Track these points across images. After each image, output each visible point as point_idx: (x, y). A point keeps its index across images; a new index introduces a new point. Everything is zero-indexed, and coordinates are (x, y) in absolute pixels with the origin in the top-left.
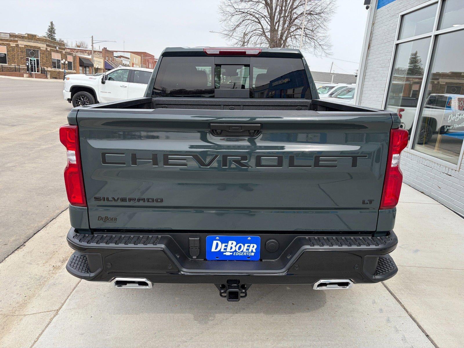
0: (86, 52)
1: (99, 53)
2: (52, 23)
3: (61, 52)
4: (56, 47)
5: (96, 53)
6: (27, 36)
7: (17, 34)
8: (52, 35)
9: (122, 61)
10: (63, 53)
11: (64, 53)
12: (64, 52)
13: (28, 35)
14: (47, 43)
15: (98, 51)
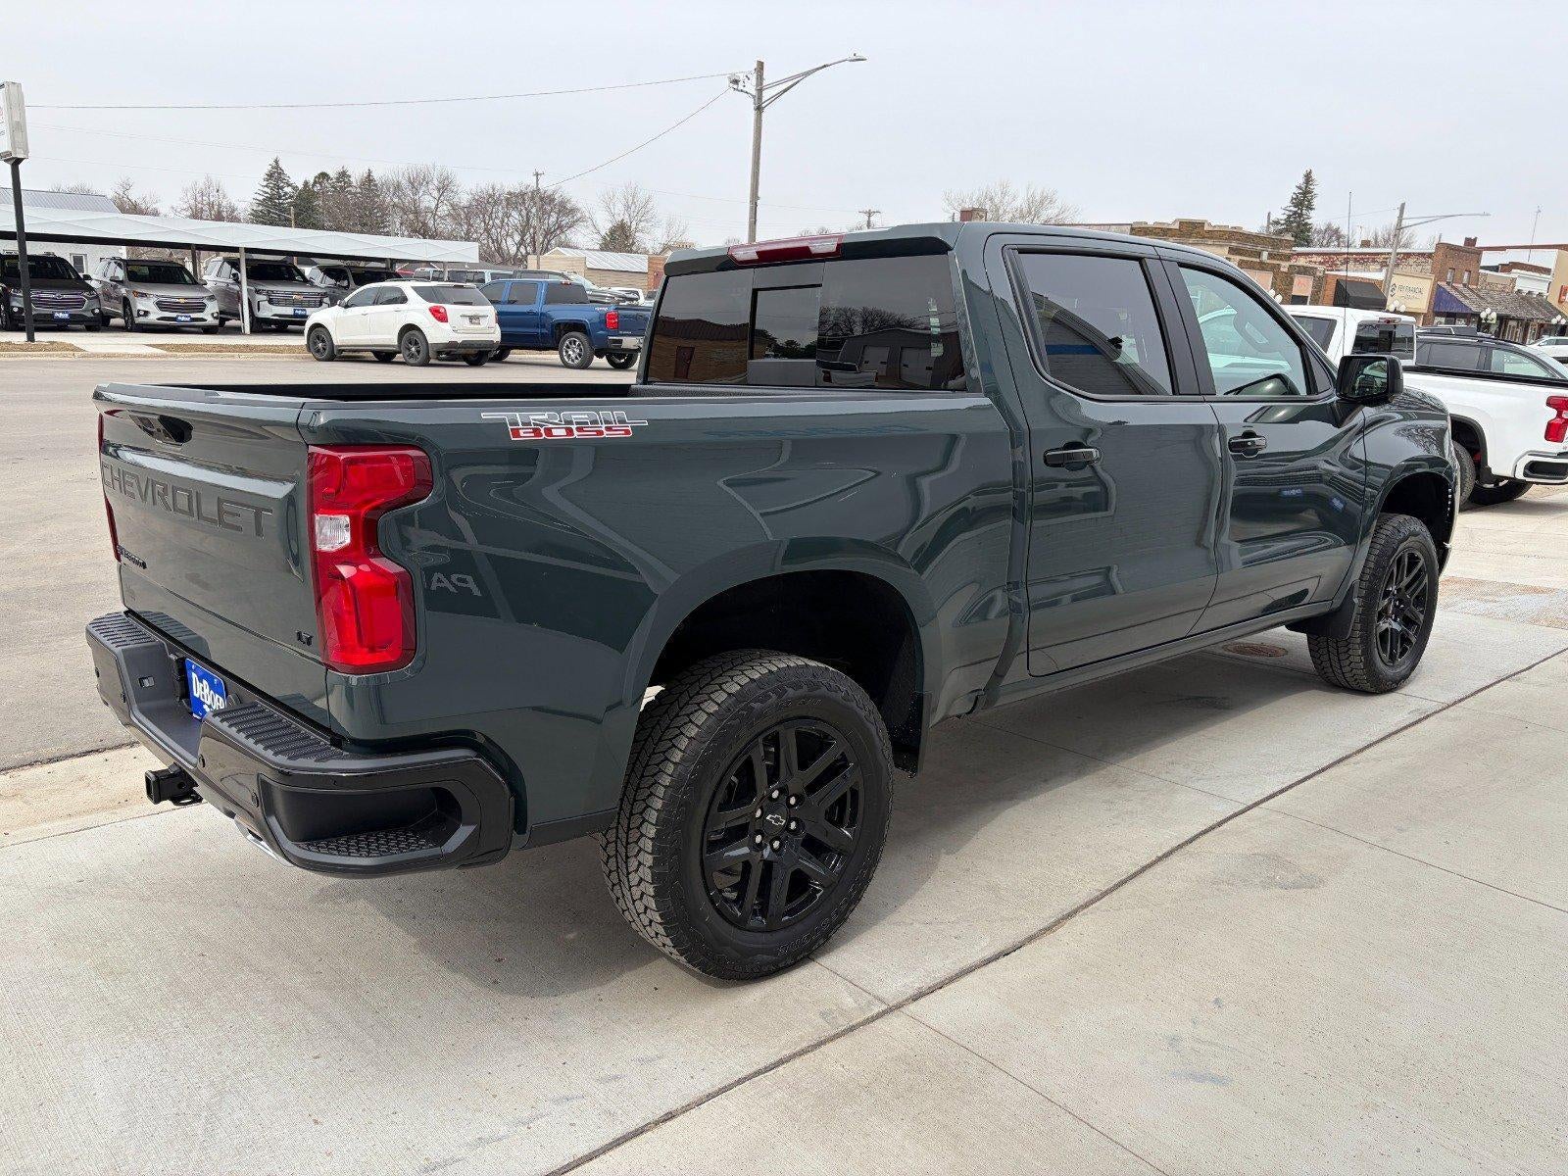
0: (1374, 261)
1: (1422, 259)
2: (1308, 178)
3: (1275, 269)
4: (1259, 255)
5: (1411, 261)
6: (1177, 226)
7: (1151, 223)
8: (1301, 215)
9: (1514, 280)
10: (1282, 269)
11: (1286, 270)
12: (1285, 266)
13: (1181, 223)
14: (1234, 244)
15: (1419, 254)
